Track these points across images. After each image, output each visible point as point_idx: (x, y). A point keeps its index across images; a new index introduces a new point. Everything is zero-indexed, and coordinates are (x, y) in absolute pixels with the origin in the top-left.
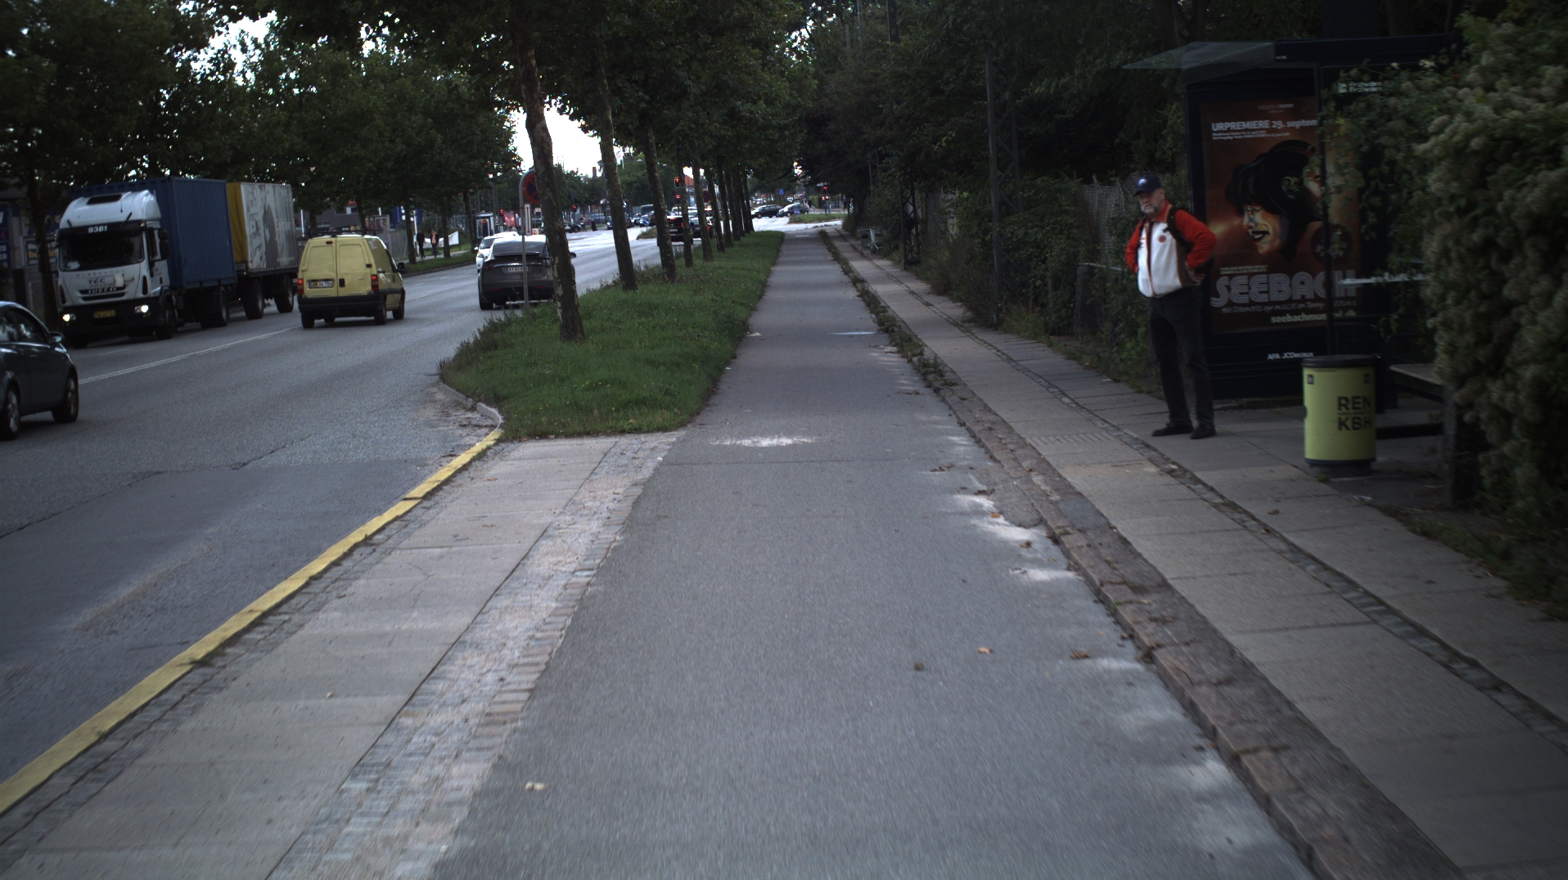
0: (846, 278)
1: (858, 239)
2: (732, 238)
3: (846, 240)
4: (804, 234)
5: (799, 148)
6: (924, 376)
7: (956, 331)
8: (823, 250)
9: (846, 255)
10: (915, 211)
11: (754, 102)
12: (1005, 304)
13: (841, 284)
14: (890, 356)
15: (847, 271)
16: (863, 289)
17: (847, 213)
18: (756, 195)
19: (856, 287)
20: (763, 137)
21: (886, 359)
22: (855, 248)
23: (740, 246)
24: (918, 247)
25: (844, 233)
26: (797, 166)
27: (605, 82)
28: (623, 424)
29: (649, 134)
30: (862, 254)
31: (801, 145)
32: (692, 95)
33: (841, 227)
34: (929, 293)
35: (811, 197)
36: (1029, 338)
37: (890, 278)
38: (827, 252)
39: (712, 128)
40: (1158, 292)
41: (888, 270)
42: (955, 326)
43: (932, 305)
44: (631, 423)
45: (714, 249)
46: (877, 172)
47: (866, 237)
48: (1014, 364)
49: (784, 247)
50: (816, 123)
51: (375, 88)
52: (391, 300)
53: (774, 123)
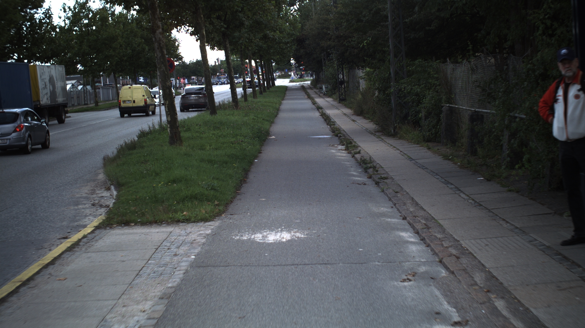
0: (313, 106)
1: (318, 89)
2: (266, 88)
3: (312, 90)
4: (295, 87)
5: (293, 52)
6: (366, 170)
7: (373, 138)
8: (303, 93)
9: (313, 96)
10: (343, 77)
11: (275, 31)
12: (398, 124)
13: (312, 109)
14: (342, 153)
15: (314, 103)
16: (322, 112)
17: (312, 78)
18: (277, 72)
19: (319, 111)
20: (278, 47)
21: (339, 154)
22: (316, 93)
23: (269, 92)
24: (345, 93)
25: (311, 86)
26: (293, 60)
27: (202, 16)
28: (179, 216)
29: (226, 43)
30: (319, 95)
31: (294, 51)
32: (246, 25)
33: (310, 84)
34: (353, 115)
35: (298, 73)
36: (414, 143)
37: (333, 107)
38: (305, 94)
39: (255, 41)
40: (571, 137)
41: (332, 103)
42: (371, 134)
43: (356, 121)
44: (184, 215)
45: (258, 93)
46: (326, 61)
47: (321, 88)
48: (414, 162)
49: (287, 92)
50: (300, 41)
51: (119, 27)
52: (151, 108)
53: (283, 41)
